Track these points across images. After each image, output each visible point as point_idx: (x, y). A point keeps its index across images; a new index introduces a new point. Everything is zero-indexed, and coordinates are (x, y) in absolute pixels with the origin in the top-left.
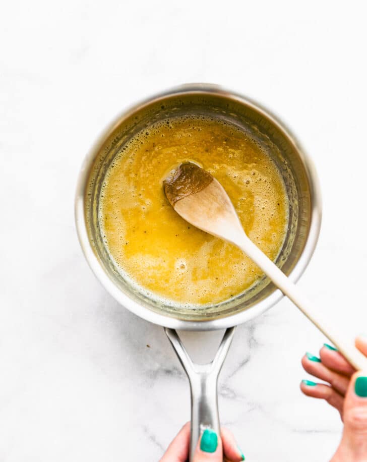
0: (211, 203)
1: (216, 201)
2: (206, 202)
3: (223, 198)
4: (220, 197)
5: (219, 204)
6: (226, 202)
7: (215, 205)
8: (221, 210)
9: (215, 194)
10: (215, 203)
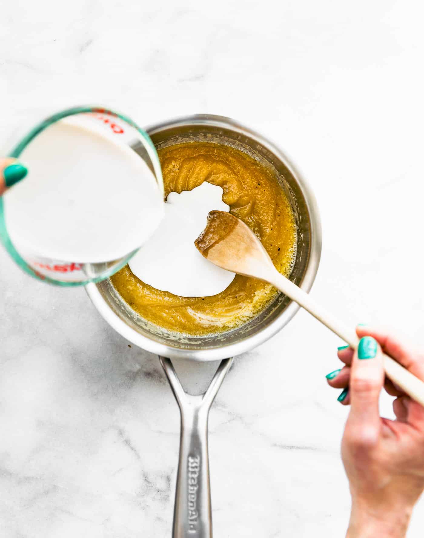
0: (239, 244)
1: (243, 241)
2: (234, 244)
3: (249, 237)
4: (246, 237)
5: (246, 244)
6: (252, 241)
7: (243, 245)
8: (248, 249)
9: (240, 235)
10: (242, 243)
